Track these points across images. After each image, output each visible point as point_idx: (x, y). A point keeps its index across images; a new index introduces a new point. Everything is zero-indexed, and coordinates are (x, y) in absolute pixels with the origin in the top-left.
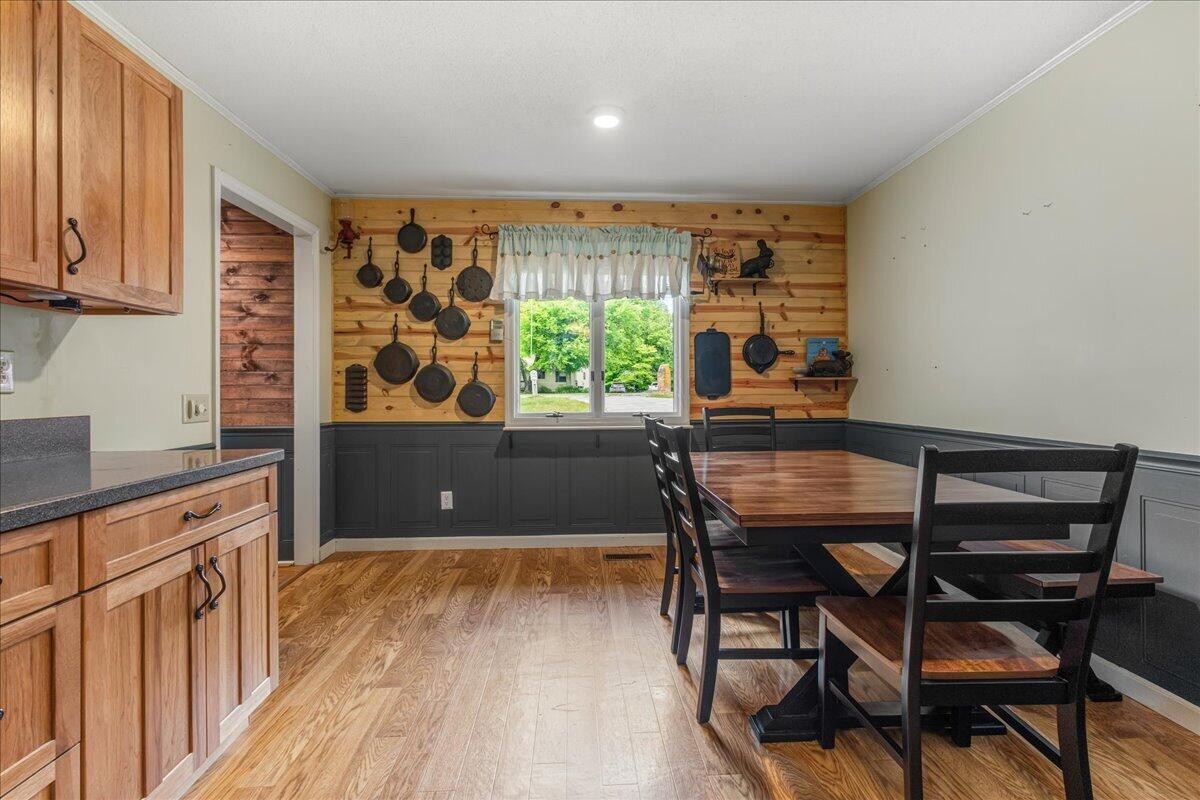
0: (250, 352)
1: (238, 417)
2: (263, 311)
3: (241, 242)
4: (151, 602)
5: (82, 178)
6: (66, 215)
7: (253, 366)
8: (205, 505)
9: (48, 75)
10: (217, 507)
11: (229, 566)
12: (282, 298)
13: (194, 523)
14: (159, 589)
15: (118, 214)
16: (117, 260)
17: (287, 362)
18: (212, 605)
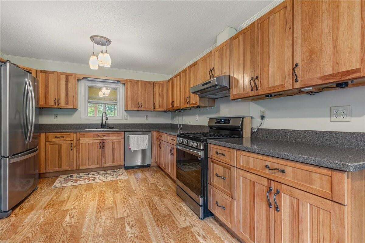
4: (252, 184)
5: (302, 46)
6: (295, 64)
8: (276, 166)
10: (283, 171)
11: (292, 203)
13: (270, 171)
14: (255, 182)
16: (319, 68)
18: (277, 209)
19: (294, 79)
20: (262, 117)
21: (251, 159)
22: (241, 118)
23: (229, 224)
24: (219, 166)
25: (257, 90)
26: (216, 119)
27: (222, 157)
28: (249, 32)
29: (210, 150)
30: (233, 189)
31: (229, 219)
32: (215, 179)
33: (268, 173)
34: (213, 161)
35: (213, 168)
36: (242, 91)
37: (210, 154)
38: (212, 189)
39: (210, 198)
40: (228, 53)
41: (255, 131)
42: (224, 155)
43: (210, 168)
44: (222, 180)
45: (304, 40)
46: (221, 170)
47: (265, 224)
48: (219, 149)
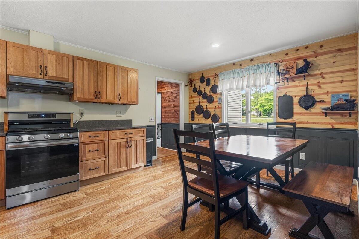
0: (174, 108)
2: (176, 100)
3: (173, 87)
4: (119, 144)
5: (121, 88)
6: (119, 93)
7: (175, 111)
8: (129, 132)
9: (116, 76)
10: (132, 133)
11: (134, 142)
12: (178, 97)
13: (127, 135)
14: (120, 143)
15: (127, 91)
16: (126, 98)
17: (179, 110)
18: (130, 147)
19: (119, 99)
20: (82, 114)
21: (118, 133)
22: (70, 113)
23: (103, 174)
24: (92, 145)
25: (99, 99)
26: (28, 114)
27: (96, 138)
28: (92, 63)
29: (81, 137)
30: (106, 153)
31: (103, 171)
32: (87, 155)
33: (126, 136)
34: (85, 144)
35: (85, 148)
36: (86, 97)
37: (81, 140)
38: (85, 163)
39: (82, 171)
40: (71, 65)
41: (77, 122)
42: (98, 136)
43: (81, 150)
44: (96, 152)
45: (122, 86)
46: (95, 146)
47: (125, 157)
48: (92, 134)
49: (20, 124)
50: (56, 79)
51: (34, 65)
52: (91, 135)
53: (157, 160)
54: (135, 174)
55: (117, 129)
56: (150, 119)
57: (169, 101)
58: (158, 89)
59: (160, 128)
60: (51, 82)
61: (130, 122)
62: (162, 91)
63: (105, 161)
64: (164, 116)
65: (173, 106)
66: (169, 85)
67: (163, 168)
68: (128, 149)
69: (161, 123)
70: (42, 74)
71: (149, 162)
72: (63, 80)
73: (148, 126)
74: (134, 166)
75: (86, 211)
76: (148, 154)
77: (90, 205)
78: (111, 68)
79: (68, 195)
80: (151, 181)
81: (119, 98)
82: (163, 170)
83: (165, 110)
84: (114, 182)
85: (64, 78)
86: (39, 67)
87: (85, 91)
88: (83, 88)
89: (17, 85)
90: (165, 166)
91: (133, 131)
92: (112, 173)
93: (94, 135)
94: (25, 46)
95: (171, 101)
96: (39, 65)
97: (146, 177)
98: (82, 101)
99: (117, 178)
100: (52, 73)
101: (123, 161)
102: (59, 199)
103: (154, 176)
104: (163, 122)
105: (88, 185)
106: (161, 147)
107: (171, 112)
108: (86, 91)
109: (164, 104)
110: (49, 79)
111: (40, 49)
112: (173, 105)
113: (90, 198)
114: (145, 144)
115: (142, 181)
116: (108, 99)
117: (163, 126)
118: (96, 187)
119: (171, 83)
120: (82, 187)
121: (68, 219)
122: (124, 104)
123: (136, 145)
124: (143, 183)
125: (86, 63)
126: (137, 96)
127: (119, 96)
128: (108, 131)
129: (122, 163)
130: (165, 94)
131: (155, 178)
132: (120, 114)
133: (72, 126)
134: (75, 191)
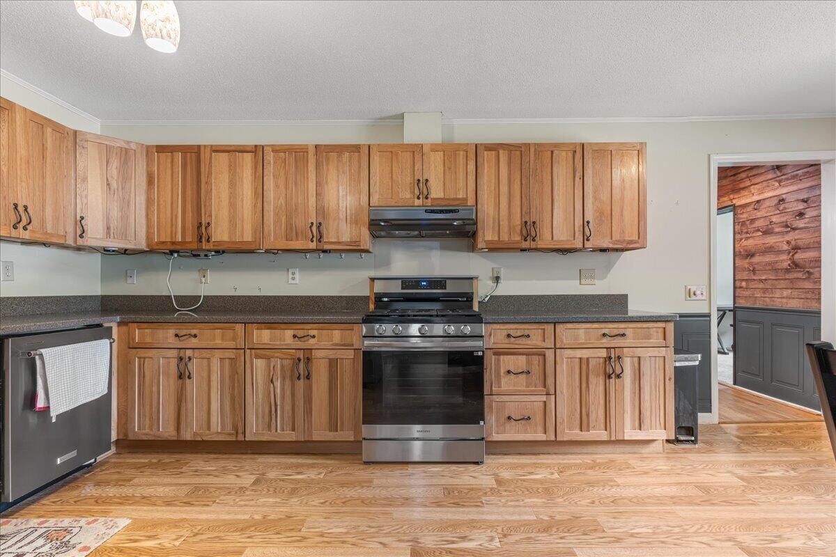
0: (793, 255)
1: (785, 300)
2: (802, 225)
3: (787, 179)
4: (584, 362)
5: (593, 204)
6: (586, 220)
7: (795, 265)
8: (616, 332)
9: (578, 173)
10: (623, 335)
11: (633, 364)
12: (815, 213)
13: (609, 338)
14: (588, 359)
15: (609, 212)
16: (609, 231)
17: (818, 261)
18: (618, 376)
19: (586, 238)
20: (497, 279)
21: (581, 332)
22: (472, 278)
23: (541, 437)
24: (515, 357)
25: (534, 240)
26: (400, 281)
27: (524, 341)
28: (518, 153)
29: (490, 335)
30: (550, 381)
31: (540, 428)
32: (503, 381)
33: (606, 342)
34: (498, 353)
35: (498, 363)
36: (505, 237)
37: (490, 342)
38: (498, 400)
39: (491, 418)
40: (472, 167)
41: (487, 299)
42: (528, 336)
43: (489, 367)
44: (524, 376)
45: (595, 198)
46: (520, 362)
47: (602, 402)
48: (515, 329)
49: (391, 301)
50: (444, 204)
51: (409, 180)
52: (512, 333)
53: (715, 429)
54: (633, 460)
55: (580, 320)
56: (690, 294)
57: (767, 232)
58: (720, 196)
59: (729, 319)
60: (433, 211)
61: (621, 301)
62: (738, 202)
63: (547, 403)
64: (744, 284)
65: (786, 247)
66: (771, 176)
67: (743, 464)
68: (612, 381)
69: (735, 307)
70: (421, 196)
71: (686, 431)
72: (457, 202)
73: (681, 316)
74: (630, 434)
75: (489, 533)
76: (681, 403)
77: (499, 518)
78: (564, 154)
79: (461, 468)
80: (690, 502)
81: (587, 233)
82: (740, 471)
83: (750, 264)
84: (569, 467)
85: (458, 199)
86: (416, 182)
87: (501, 223)
88: (497, 216)
89: (383, 224)
90: (751, 457)
91: (629, 329)
92: (565, 439)
93: (519, 334)
94: (394, 146)
95: (777, 230)
96: (416, 178)
97: (674, 479)
98: (495, 248)
99: (580, 456)
100: (437, 192)
101: (597, 412)
102: (443, 471)
103: (705, 489)
104: (742, 303)
105: (506, 457)
106: (735, 384)
107: (776, 270)
108: (504, 223)
109: (744, 243)
110: (432, 206)
111: (417, 145)
112: (788, 243)
113: (504, 493)
114: (670, 373)
115: (658, 491)
116: (555, 238)
117: (740, 315)
118: (522, 466)
119: (778, 167)
120: (492, 456)
121: (448, 535)
122: (603, 250)
123: (637, 371)
124: (660, 501)
125: (503, 155)
126: (642, 223)
127: (586, 228)
128: (555, 323)
129: (592, 417)
130: (750, 209)
131: (708, 495)
132: (592, 277)
133: (476, 308)
134: (477, 463)
